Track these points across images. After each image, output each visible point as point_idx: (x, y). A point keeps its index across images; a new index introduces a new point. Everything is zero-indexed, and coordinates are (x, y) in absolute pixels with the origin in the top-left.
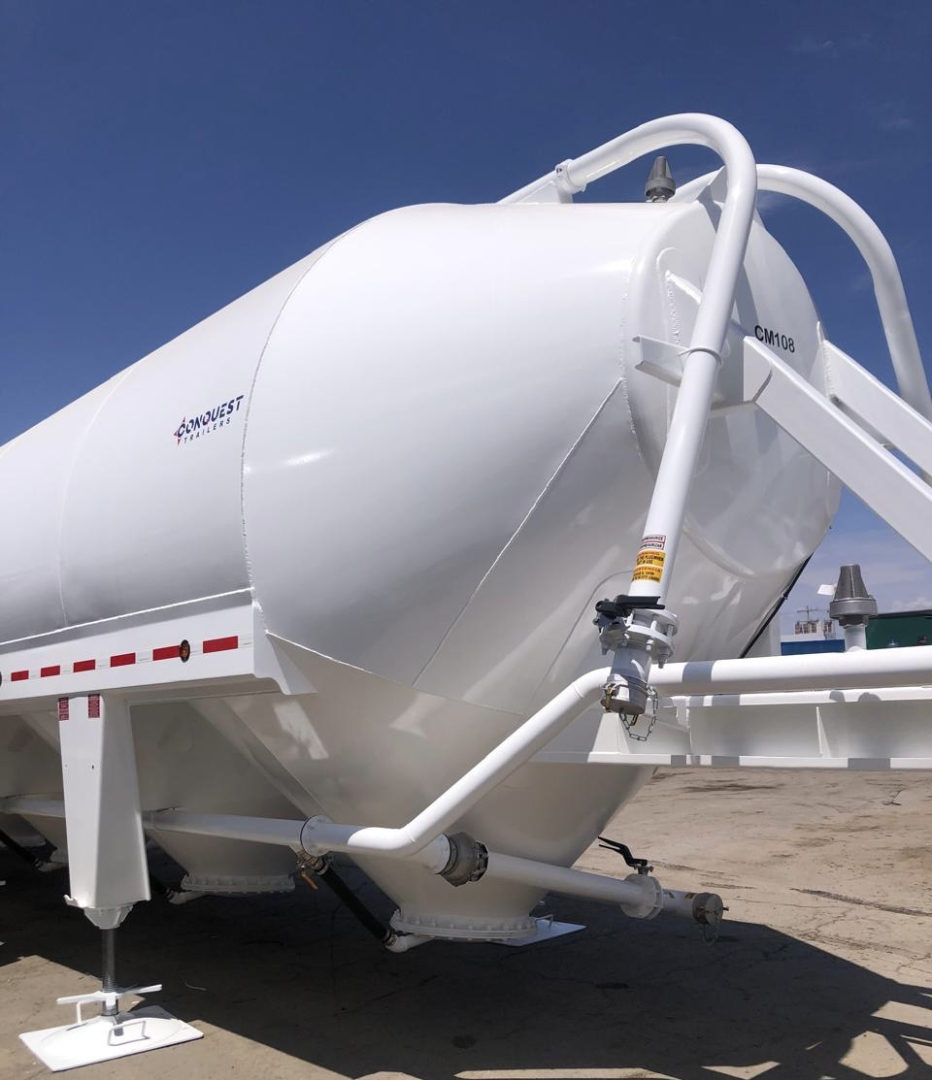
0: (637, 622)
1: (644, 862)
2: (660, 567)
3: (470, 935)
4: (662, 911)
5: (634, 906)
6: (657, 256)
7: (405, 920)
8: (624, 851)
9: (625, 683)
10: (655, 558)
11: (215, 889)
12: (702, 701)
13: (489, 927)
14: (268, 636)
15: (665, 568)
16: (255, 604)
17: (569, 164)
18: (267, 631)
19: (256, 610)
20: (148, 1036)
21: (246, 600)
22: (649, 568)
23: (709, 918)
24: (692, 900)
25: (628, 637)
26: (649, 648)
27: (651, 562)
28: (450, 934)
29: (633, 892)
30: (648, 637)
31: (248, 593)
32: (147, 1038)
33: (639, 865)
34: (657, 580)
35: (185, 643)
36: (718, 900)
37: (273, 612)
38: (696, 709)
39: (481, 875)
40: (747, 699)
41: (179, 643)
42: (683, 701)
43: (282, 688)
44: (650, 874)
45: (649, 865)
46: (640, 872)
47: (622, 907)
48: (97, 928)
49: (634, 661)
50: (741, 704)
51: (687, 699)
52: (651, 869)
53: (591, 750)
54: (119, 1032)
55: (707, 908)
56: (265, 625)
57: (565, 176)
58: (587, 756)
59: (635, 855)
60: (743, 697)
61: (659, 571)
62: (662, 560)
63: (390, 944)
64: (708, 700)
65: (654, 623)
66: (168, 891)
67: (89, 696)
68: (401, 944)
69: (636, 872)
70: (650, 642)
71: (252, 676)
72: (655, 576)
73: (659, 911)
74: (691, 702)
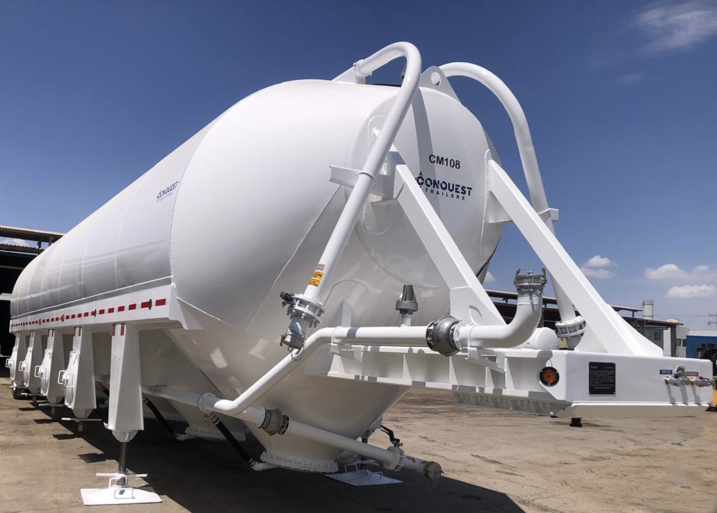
0: (302, 305)
1: (398, 441)
2: (319, 280)
3: (292, 466)
4: (403, 468)
5: (388, 463)
6: (370, 119)
7: (269, 456)
8: (391, 433)
9: (291, 333)
10: (318, 275)
11: (200, 435)
12: (367, 348)
13: (303, 463)
14: (178, 300)
15: (322, 280)
16: (173, 284)
17: (361, 62)
18: (178, 298)
19: (173, 287)
20: (134, 497)
21: (168, 282)
22: (314, 280)
23: (431, 475)
24: (424, 465)
25: (294, 311)
26: (303, 317)
27: (315, 277)
28: (283, 464)
29: (388, 456)
30: (303, 312)
31: (170, 278)
32: (134, 498)
33: (395, 442)
34: (317, 285)
35: (151, 300)
36: (438, 466)
37: (182, 289)
38: (365, 352)
39: (285, 431)
40: (383, 349)
41: (149, 301)
42: (361, 348)
43: (183, 326)
44: (400, 447)
45: (400, 443)
46: (395, 446)
47: (384, 464)
48: (118, 441)
49: (297, 323)
50: (380, 351)
51: (362, 347)
52: (402, 445)
53: (329, 371)
54: (122, 492)
55: (429, 469)
56: (177, 295)
57: (358, 69)
58: (327, 373)
59: (396, 436)
60: (381, 347)
61: (319, 281)
62: (321, 276)
63: (252, 466)
64: (369, 348)
65: (308, 306)
66: (175, 433)
67: (122, 324)
68: (258, 467)
69: (393, 445)
70: (303, 314)
71: (167, 319)
72: (316, 283)
73: (400, 467)
74: (364, 348)
